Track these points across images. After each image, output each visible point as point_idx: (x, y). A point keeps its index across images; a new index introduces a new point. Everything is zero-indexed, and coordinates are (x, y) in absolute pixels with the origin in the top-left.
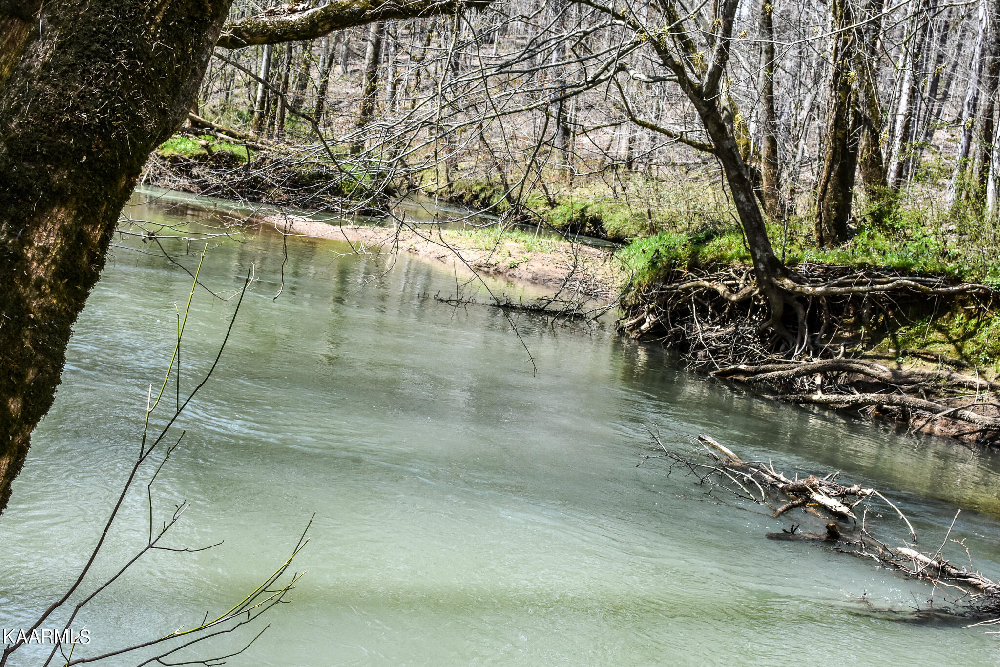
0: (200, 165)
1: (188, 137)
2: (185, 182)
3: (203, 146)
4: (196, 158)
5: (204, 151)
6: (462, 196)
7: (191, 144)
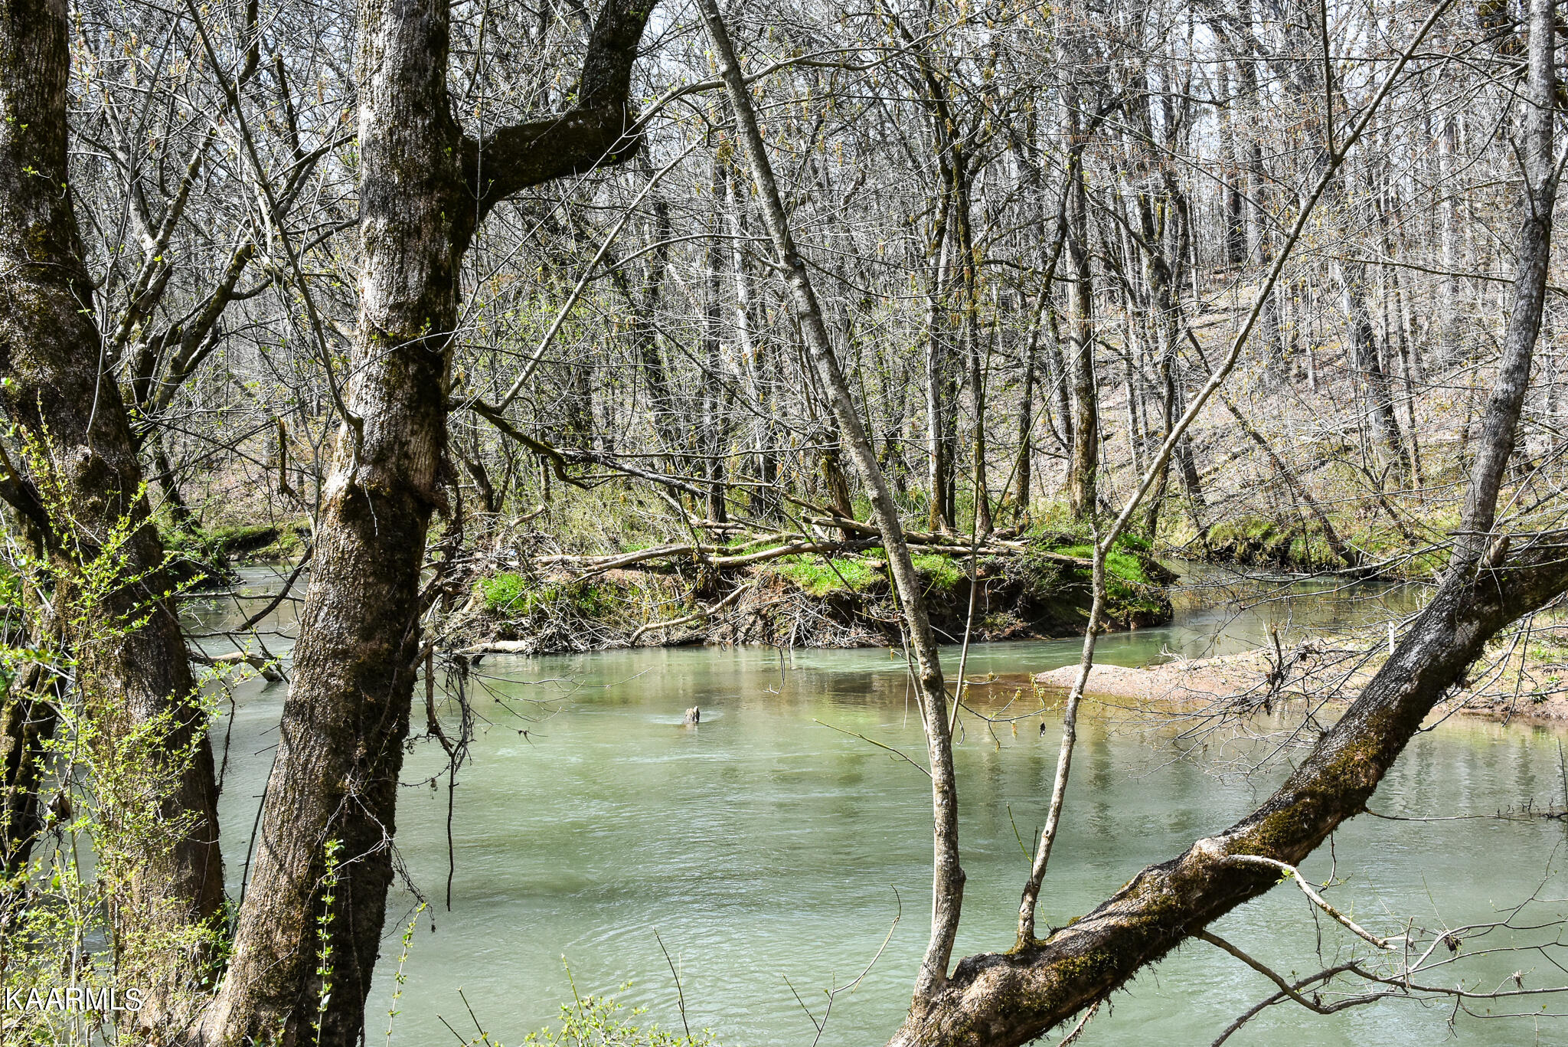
0: (879, 600)
1: (848, 557)
2: (857, 633)
3: (877, 569)
4: (870, 590)
5: (881, 577)
6: (1230, 549)
7: (856, 569)
